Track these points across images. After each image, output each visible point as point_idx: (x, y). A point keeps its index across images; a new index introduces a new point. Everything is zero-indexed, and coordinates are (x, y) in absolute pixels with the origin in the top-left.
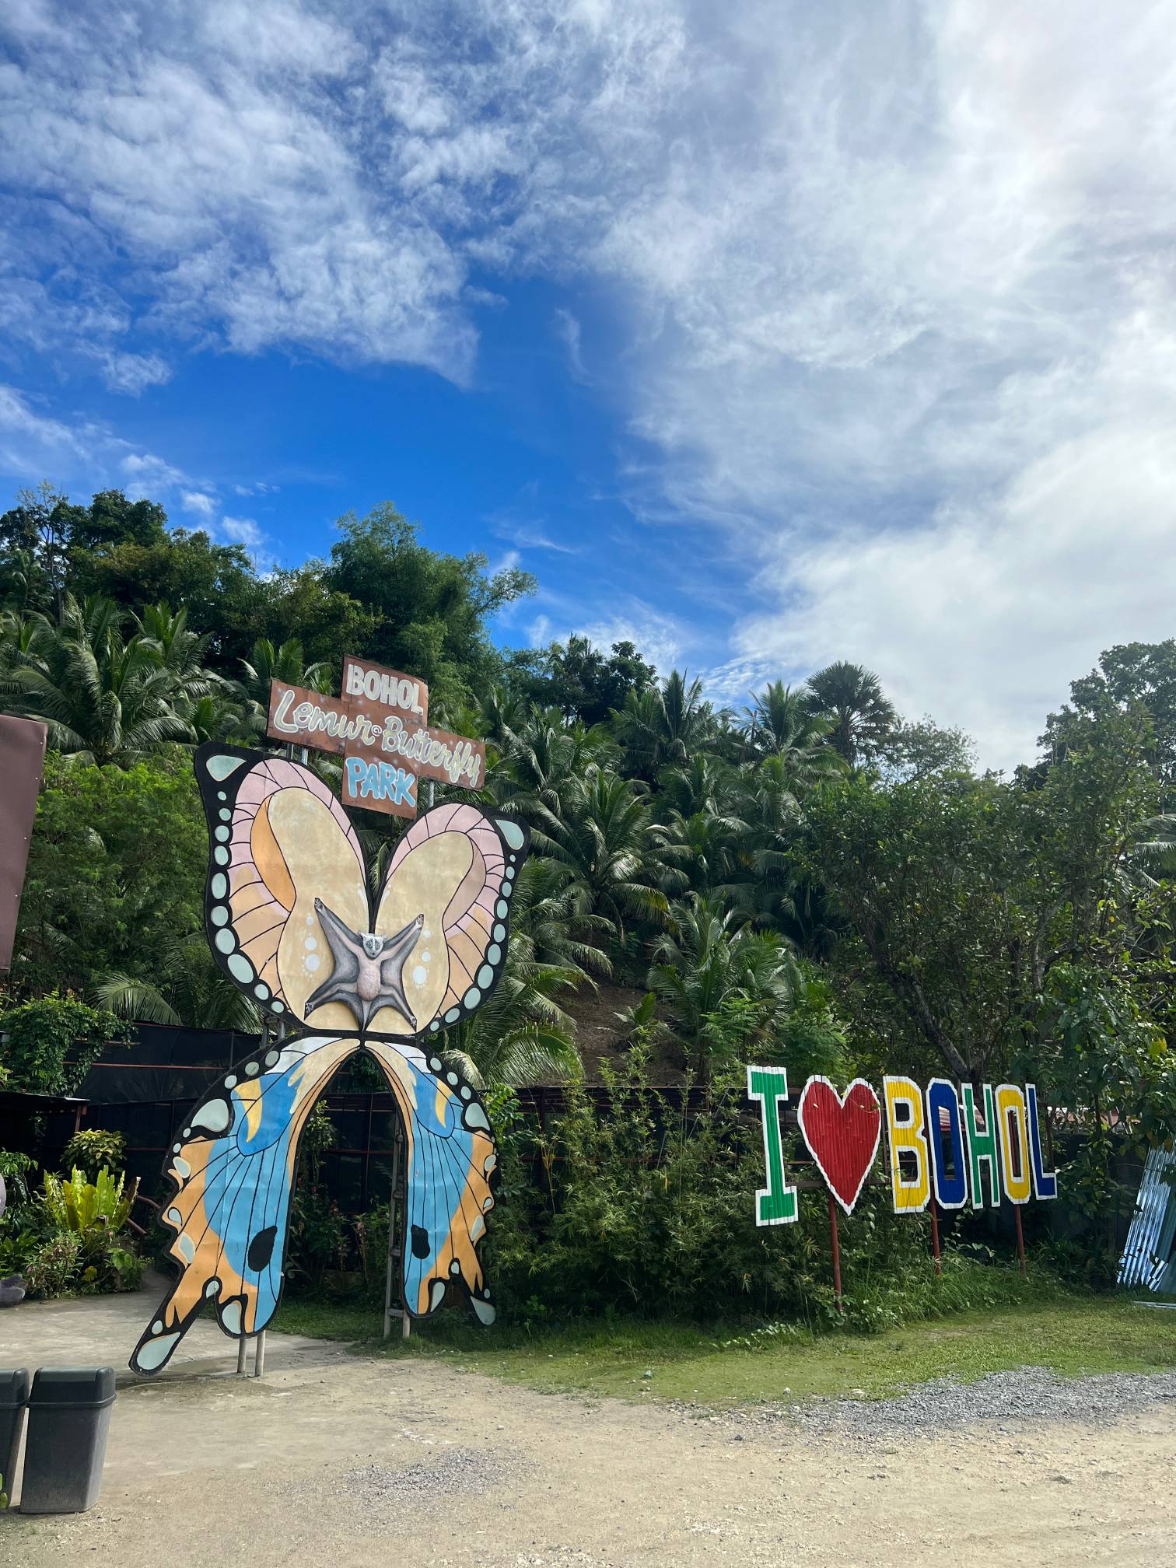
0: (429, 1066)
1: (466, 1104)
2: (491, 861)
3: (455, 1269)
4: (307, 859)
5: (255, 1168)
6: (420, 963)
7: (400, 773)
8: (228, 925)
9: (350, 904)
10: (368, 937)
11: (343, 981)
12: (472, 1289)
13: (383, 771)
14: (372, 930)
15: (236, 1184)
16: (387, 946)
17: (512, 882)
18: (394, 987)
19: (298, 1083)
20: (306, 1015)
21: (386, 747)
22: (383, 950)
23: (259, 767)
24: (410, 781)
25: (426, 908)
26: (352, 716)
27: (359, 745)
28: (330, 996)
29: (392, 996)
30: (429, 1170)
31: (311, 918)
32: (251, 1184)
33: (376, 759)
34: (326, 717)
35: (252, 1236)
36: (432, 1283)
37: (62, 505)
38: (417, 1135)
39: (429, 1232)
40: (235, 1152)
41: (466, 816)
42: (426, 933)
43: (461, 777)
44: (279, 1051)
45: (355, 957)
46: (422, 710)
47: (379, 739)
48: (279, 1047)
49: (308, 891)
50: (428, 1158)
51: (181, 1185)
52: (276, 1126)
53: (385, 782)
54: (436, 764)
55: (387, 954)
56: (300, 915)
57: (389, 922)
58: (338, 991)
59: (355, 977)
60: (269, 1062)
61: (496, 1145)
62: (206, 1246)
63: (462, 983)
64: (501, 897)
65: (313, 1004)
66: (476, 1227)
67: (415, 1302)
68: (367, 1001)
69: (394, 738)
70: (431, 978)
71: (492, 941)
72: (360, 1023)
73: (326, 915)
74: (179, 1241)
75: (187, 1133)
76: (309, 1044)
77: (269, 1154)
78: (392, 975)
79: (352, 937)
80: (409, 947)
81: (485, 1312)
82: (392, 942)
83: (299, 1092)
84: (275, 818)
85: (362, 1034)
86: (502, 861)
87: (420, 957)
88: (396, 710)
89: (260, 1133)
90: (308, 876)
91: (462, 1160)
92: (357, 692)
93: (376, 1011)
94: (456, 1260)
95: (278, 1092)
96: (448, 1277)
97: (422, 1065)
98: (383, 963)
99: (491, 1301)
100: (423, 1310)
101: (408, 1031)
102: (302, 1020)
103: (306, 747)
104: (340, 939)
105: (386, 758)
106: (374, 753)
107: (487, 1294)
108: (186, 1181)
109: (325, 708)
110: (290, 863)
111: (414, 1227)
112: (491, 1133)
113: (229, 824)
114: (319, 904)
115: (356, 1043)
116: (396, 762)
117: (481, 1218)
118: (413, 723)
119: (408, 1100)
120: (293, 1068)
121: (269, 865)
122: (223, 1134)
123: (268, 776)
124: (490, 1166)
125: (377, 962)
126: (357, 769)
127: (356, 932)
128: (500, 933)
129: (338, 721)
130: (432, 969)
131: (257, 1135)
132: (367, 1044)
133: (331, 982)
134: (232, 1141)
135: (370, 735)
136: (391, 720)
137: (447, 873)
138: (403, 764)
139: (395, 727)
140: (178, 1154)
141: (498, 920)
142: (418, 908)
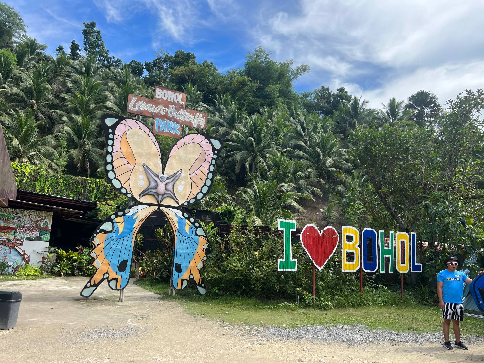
0: (183, 216)
1: (197, 228)
2: (207, 153)
3: (191, 277)
4: (139, 151)
5: (121, 242)
6: (181, 184)
7: (175, 124)
8: (112, 170)
9: (155, 165)
10: (161, 175)
11: (152, 189)
12: (197, 283)
13: (168, 123)
14: (163, 173)
15: (114, 247)
16: (168, 178)
17: (216, 160)
18: (171, 191)
19: (136, 218)
20: (139, 198)
21: (169, 115)
22: (167, 179)
23: (123, 122)
24: (178, 126)
25: (184, 167)
26: (157, 105)
27: (159, 115)
28: (147, 193)
29: (170, 194)
30: (182, 247)
31: (142, 169)
32: (119, 247)
33: (166, 119)
34: (148, 105)
35: (120, 262)
36: (183, 280)
37: (167, 56)
38: (178, 236)
39: (182, 265)
40: (114, 237)
41: (200, 138)
42: (183, 175)
43: (198, 125)
44: (130, 209)
45: (156, 182)
46: (183, 103)
47: (167, 112)
48: (130, 208)
49: (140, 161)
50: (182, 243)
51: (96, 246)
52: (128, 231)
53: (168, 126)
54: (188, 121)
55: (168, 181)
56: (137, 168)
57: (169, 171)
58: (150, 192)
59: (156, 188)
60: (126, 211)
61: (207, 241)
62: (104, 264)
63: (196, 191)
64: (211, 164)
65: (142, 195)
66: (200, 265)
67: (176, 285)
68: (161, 195)
69: (172, 112)
70: (185, 189)
71: (208, 178)
72: (158, 202)
73: (147, 168)
74: (95, 262)
75: (98, 231)
76: (140, 207)
77: (126, 239)
78: (170, 187)
79: (156, 175)
80: (176, 179)
81: (202, 291)
82: (170, 177)
83: (136, 221)
84: (129, 138)
85: (159, 205)
86: (212, 153)
87: (181, 182)
88: (173, 103)
89: (123, 232)
90: (140, 156)
91: (195, 244)
92: (159, 97)
93: (164, 198)
94: (192, 274)
95: (130, 221)
96: (188, 279)
97: (181, 215)
98: (166, 184)
99: (204, 287)
100: (179, 288)
101: (176, 205)
102: (138, 200)
103: (141, 115)
104: (151, 176)
105: (169, 119)
106: (165, 117)
107: (203, 285)
108: (98, 245)
109: (148, 103)
110: (134, 152)
111: (176, 264)
112: (206, 237)
113: (112, 139)
114: (144, 165)
115: (157, 207)
116: (173, 120)
117: (202, 263)
118: (179, 107)
119: (176, 226)
120: (135, 214)
121: (126, 152)
122: (110, 232)
123: (127, 124)
124: (206, 247)
125: (165, 183)
126: (159, 122)
127: (157, 174)
128: (211, 176)
129: (152, 107)
130: (185, 186)
131: (122, 233)
132: (161, 208)
133: (147, 189)
134: (113, 234)
135: (163, 111)
136: (171, 106)
137: (191, 156)
138: (176, 121)
139: (173, 108)
140: (95, 237)
141: (210, 172)
142: (180, 167)
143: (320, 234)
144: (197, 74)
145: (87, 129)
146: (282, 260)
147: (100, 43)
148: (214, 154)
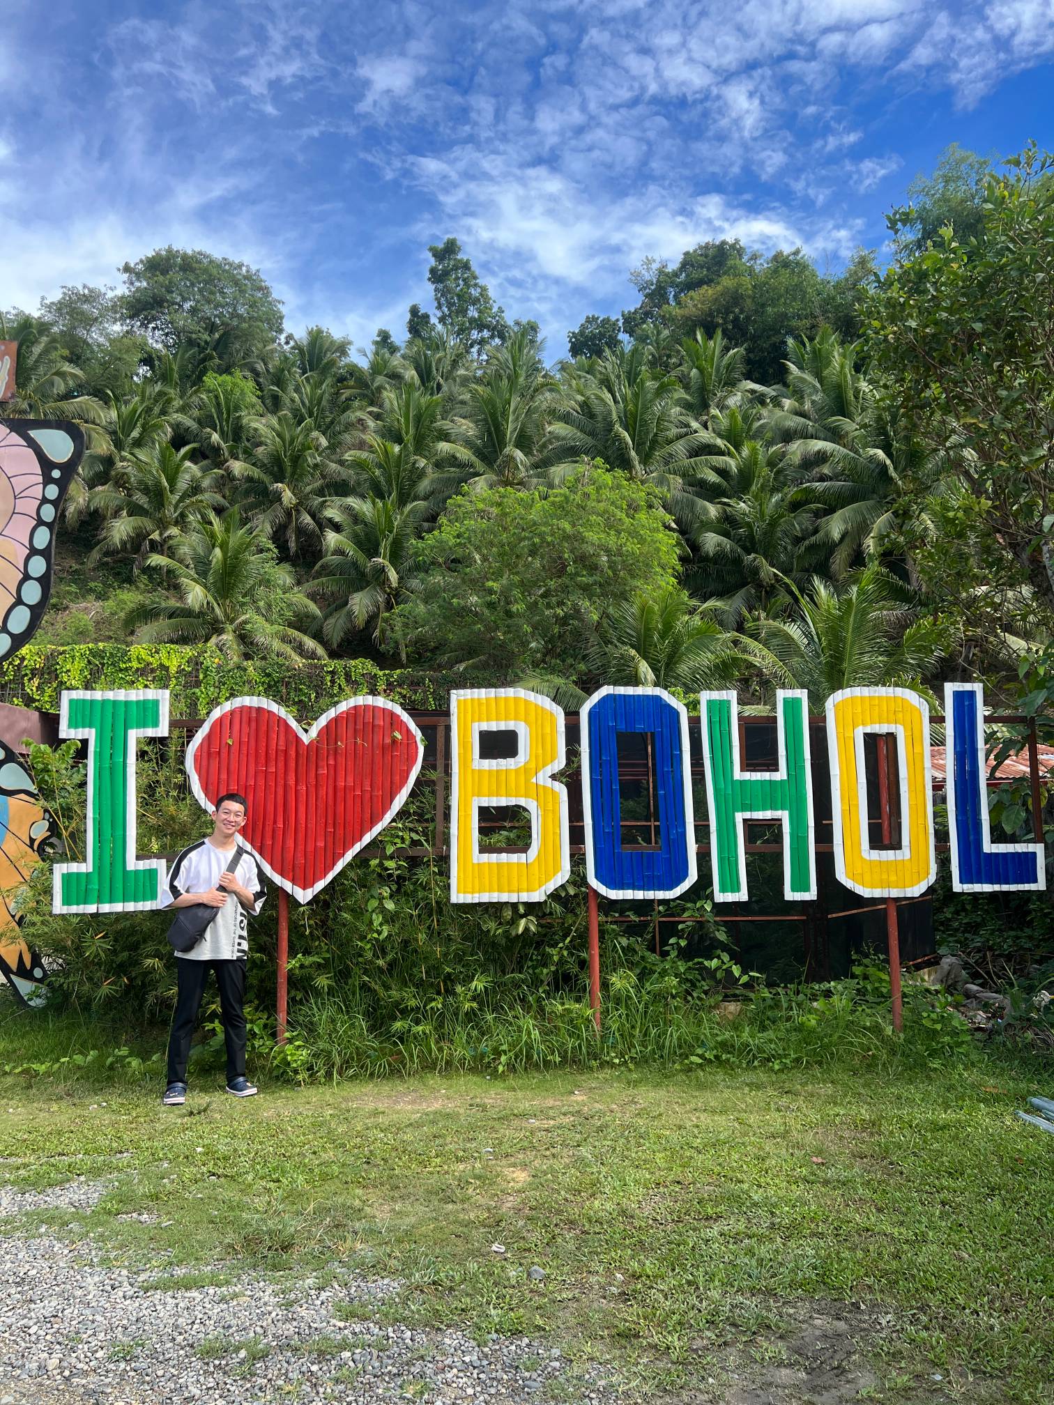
2: (19, 483)
12: (14, 966)
17: (55, 503)
61: (47, 809)
64: (40, 522)
71: (27, 577)
86: (40, 479)
107: (38, 973)
112: (40, 797)
128: (38, 565)
141: (33, 551)
143: (306, 739)
144: (749, 301)
145: (391, 532)
146: (74, 867)
147: (475, 292)
148: (45, 484)
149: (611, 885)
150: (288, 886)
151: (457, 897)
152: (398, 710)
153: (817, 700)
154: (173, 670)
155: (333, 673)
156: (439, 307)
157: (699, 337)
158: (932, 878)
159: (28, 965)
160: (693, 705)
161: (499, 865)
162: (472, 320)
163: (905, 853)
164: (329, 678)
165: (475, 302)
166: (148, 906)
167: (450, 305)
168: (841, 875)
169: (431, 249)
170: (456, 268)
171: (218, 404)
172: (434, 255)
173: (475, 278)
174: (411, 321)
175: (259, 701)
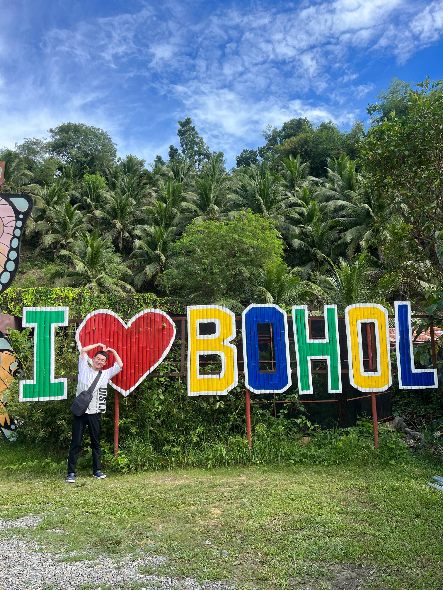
2: (6, 221)
17: (21, 229)
61: (18, 357)
64: (14, 237)
66: (5, 395)
71: (9, 260)
86: (14, 219)
107: (13, 427)
112: (14, 352)
128: (13, 255)
141: (11, 249)
143: (126, 327)
144: (311, 143)
145: (162, 240)
146: (28, 382)
147: (197, 140)
148: (16, 221)
149: (256, 388)
150: (119, 389)
151: (190, 393)
152: (165, 314)
153: (341, 309)
154: (71, 298)
155: (138, 299)
156: (182, 146)
157: (291, 158)
158: (390, 384)
159: (9, 424)
160: (289, 312)
161: (208, 380)
162: (196, 152)
163: (378, 373)
164: (136, 301)
165: (197, 144)
166: (59, 398)
167: (187, 145)
168: (352, 383)
169: (179, 122)
170: (189, 130)
171: (90, 187)
172: (180, 125)
173: (197, 134)
174: (170, 152)
175: (107, 311)
